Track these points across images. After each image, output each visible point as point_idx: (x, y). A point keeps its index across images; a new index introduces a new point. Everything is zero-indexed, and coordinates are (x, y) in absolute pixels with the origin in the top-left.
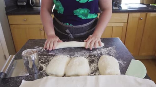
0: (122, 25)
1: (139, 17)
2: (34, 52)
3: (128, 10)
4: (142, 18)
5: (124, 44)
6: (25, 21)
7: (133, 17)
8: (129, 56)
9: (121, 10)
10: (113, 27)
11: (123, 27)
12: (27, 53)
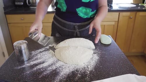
0: (113, 23)
1: (129, 16)
2: (24, 43)
3: (119, 9)
4: (132, 17)
5: (115, 42)
6: (22, 20)
7: (123, 16)
8: (120, 53)
9: (112, 9)
10: (104, 25)
11: (114, 25)
12: (18, 43)
